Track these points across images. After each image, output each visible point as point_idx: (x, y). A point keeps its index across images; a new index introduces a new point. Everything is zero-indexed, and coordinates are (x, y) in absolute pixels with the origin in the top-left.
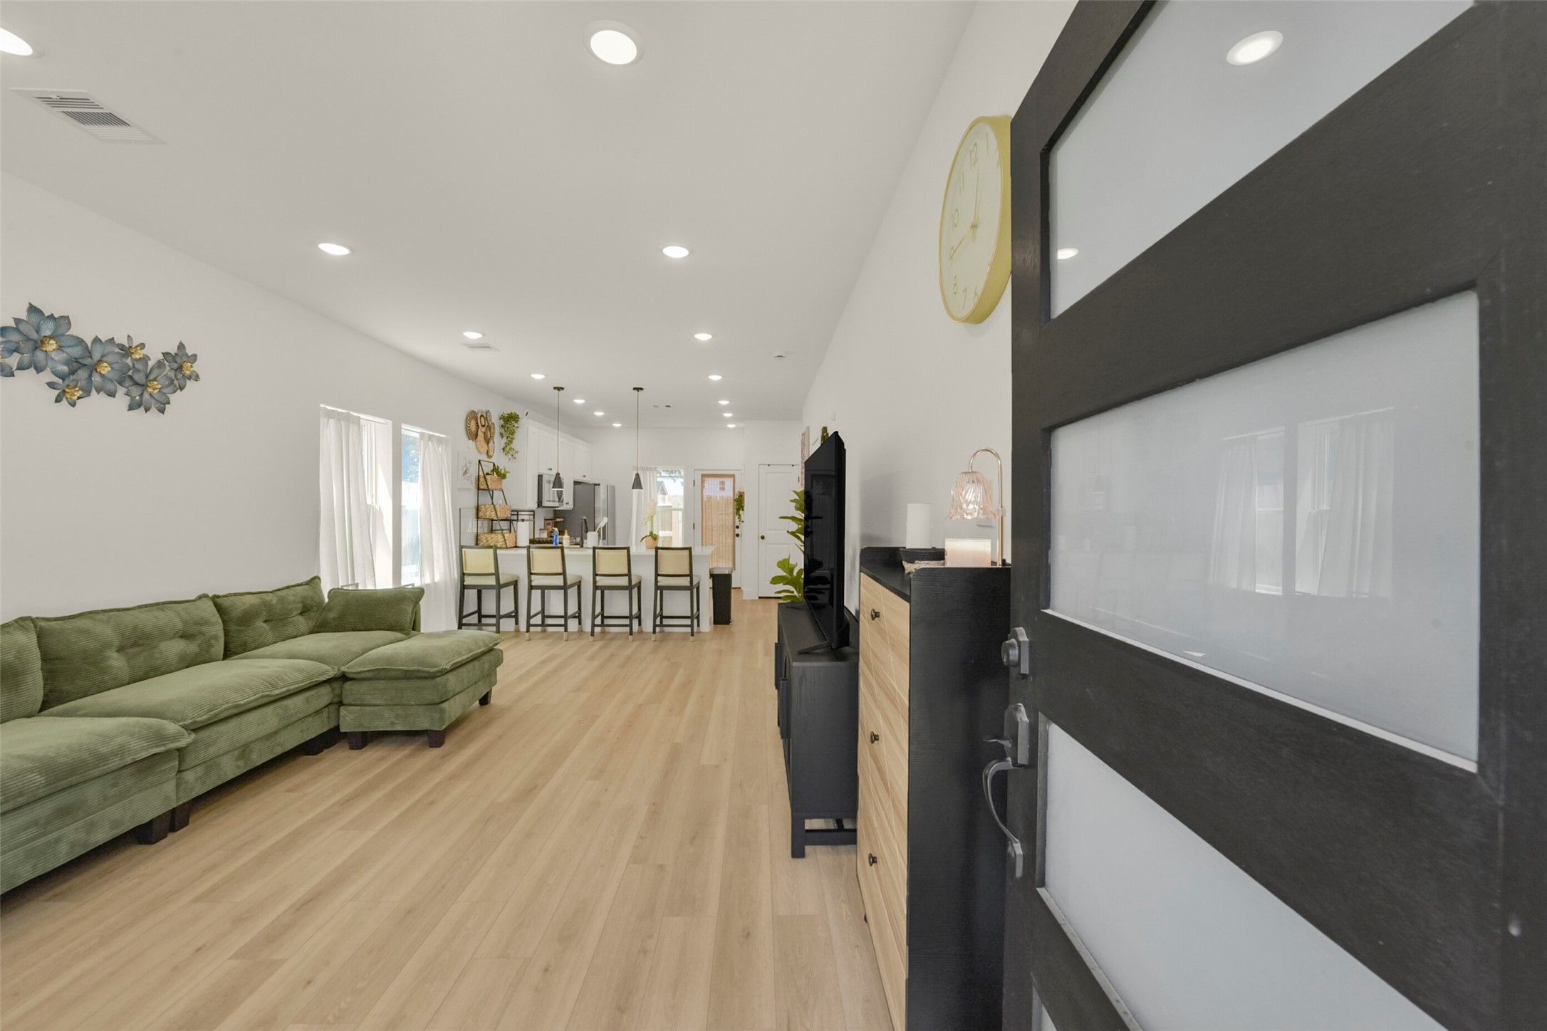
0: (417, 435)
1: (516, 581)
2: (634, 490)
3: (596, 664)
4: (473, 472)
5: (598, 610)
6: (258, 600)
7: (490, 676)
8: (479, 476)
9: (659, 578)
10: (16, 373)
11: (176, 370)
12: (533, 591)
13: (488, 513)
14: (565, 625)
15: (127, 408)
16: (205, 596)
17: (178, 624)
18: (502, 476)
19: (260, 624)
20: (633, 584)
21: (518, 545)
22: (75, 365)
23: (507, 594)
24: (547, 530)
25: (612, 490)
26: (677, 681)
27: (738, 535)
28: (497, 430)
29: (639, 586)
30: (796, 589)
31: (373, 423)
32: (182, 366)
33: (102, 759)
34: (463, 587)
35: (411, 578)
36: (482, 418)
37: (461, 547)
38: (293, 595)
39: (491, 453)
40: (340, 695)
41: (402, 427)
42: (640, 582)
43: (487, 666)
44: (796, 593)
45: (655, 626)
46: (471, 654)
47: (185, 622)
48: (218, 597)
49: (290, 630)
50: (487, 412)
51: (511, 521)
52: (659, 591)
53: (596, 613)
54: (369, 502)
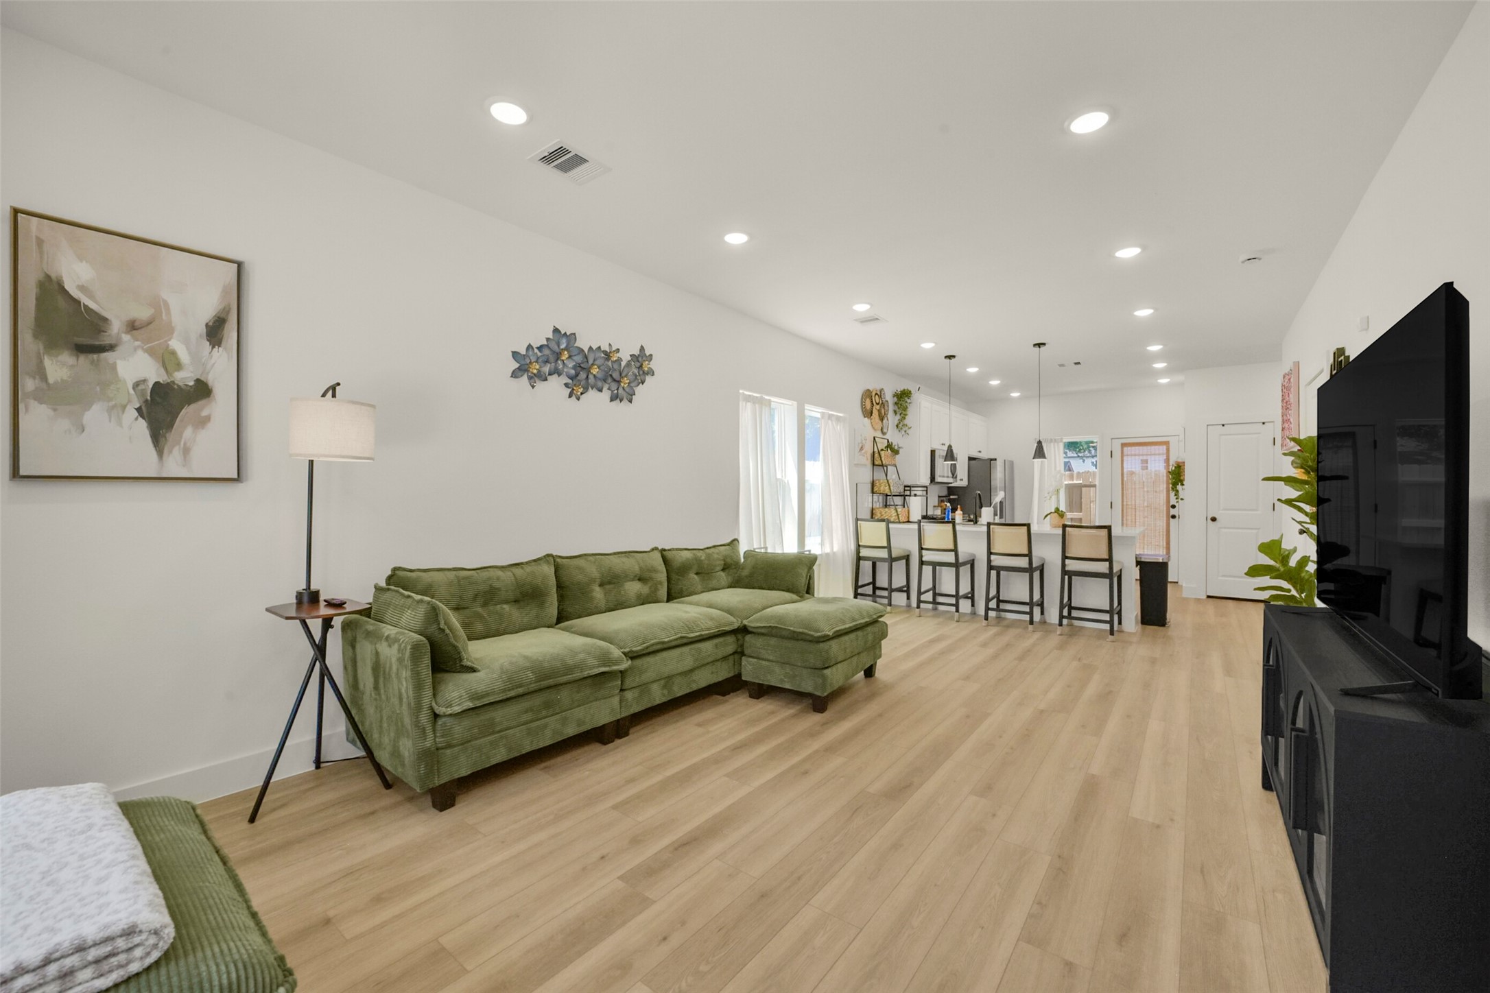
0: (818, 415)
1: (908, 556)
2: (1036, 460)
3: (990, 651)
4: (869, 449)
5: (993, 592)
6: (692, 555)
7: (874, 648)
8: (874, 452)
9: (1067, 561)
10: (549, 377)
11: (639, 368)
12: (924, 567)
13: (882, 488)
14: (957, 606)
15: (609, 400)
16: (656, 549)
17: (637, 569)
18: (896, 452)
19: (693, 576)
20: (1034, 566)
21: (911, 520)
22: (579, 367)
23: (899, 567)
24: (941, 507)
25: (1010, 466)
26: (1092, 689)
27: (1174, 517)
28: (891, 408)
29: (1041, 569)
30: (1294, 587)
31: (782, 405)
32: (642, 364)
33: (570, 669)
34: (859, 559)
35: (814, 546)
36: (877, 396)
37: (857, 520)
38: (718, 554)
39: (885, 430)
40: (742, 646)
41: (806, 407)
42: (1043, 565)
43: (870, 637)
44: (1294, 592)
45: (1062, 617)
46: (854, 623)
47: (641, 569)
48: (664, 550)
49: (714, 583)
50: (881, 390)
51: (904, 496)
52: (1066, 577)
53: (991, 596)
54: (779, 476)
